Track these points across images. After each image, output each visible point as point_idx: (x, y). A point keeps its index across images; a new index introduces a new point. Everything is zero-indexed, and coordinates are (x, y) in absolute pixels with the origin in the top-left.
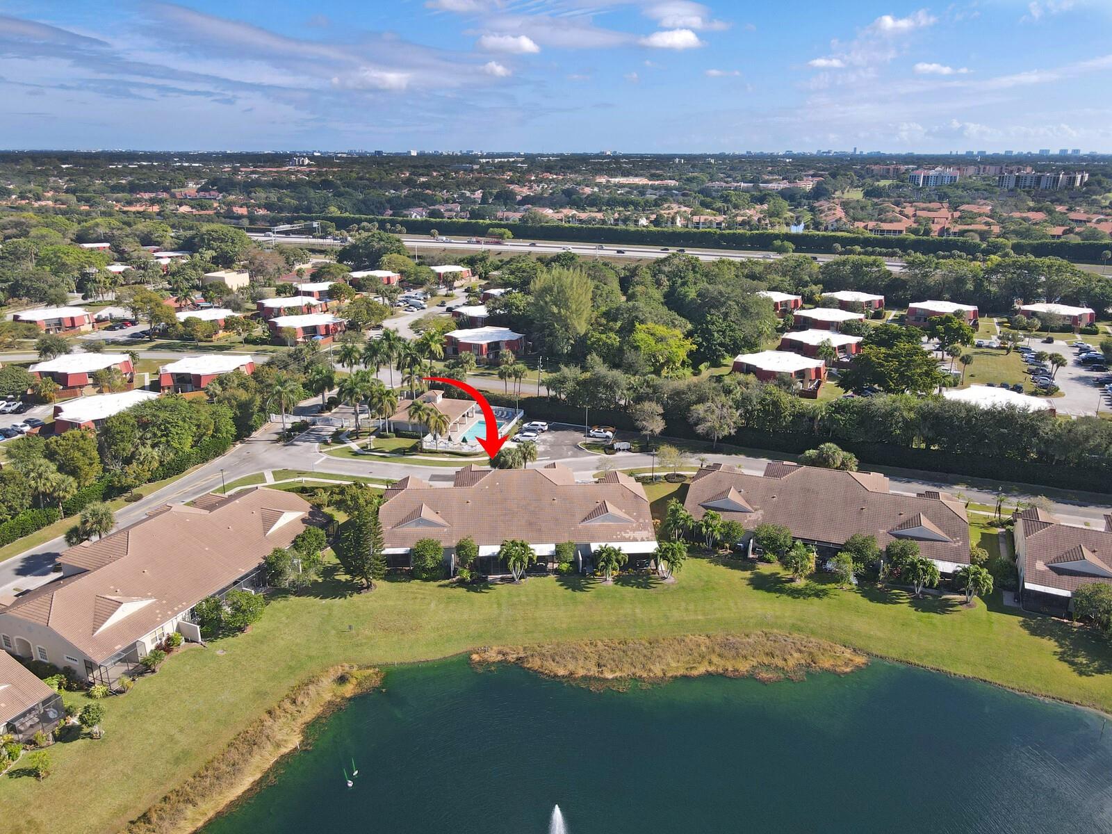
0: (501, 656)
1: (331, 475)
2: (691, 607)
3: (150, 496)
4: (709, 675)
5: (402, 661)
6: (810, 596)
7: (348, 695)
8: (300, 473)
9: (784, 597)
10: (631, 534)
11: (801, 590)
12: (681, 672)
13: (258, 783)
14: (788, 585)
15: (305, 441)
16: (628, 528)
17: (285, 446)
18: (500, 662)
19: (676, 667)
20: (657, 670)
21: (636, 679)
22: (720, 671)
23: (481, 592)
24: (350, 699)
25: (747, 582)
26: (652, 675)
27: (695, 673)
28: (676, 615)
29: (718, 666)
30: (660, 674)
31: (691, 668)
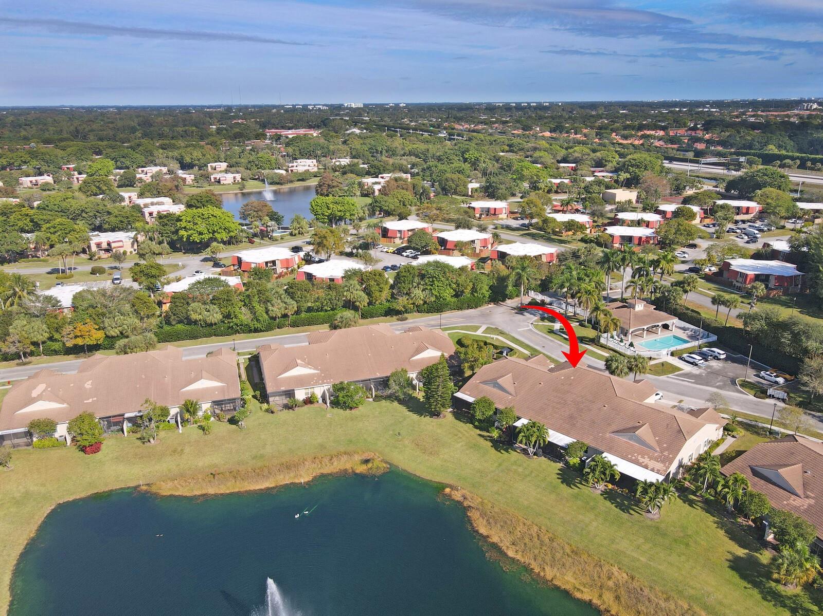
0: (462, 498)
1: (517, 340)
2: (646, 547)
3: (411, 321)
4: (590, 604)
5: (407, 469)
6: (784, 606)
7: (357, 471)
8: (502, 333)
9: (755, 592)
10: (646, 461)
11: (781, 596)
12: (567, 587)
13: (268, 489)
14: (773, 584)
15: (531, 314)
16: (648, 455)
17: (516, 313)
18: (458, 502)
19: (567, 580)
20: (549, 573)
21: (527, 569)
22: (602, 608)
23: (500, 451)
24: (356, 474)
25: (730, 557)
26: (542, 574)
27: (578, 595)
28: (624, 545)
29: (604, 602)
30: (549, 577)
31: (578, 590)
